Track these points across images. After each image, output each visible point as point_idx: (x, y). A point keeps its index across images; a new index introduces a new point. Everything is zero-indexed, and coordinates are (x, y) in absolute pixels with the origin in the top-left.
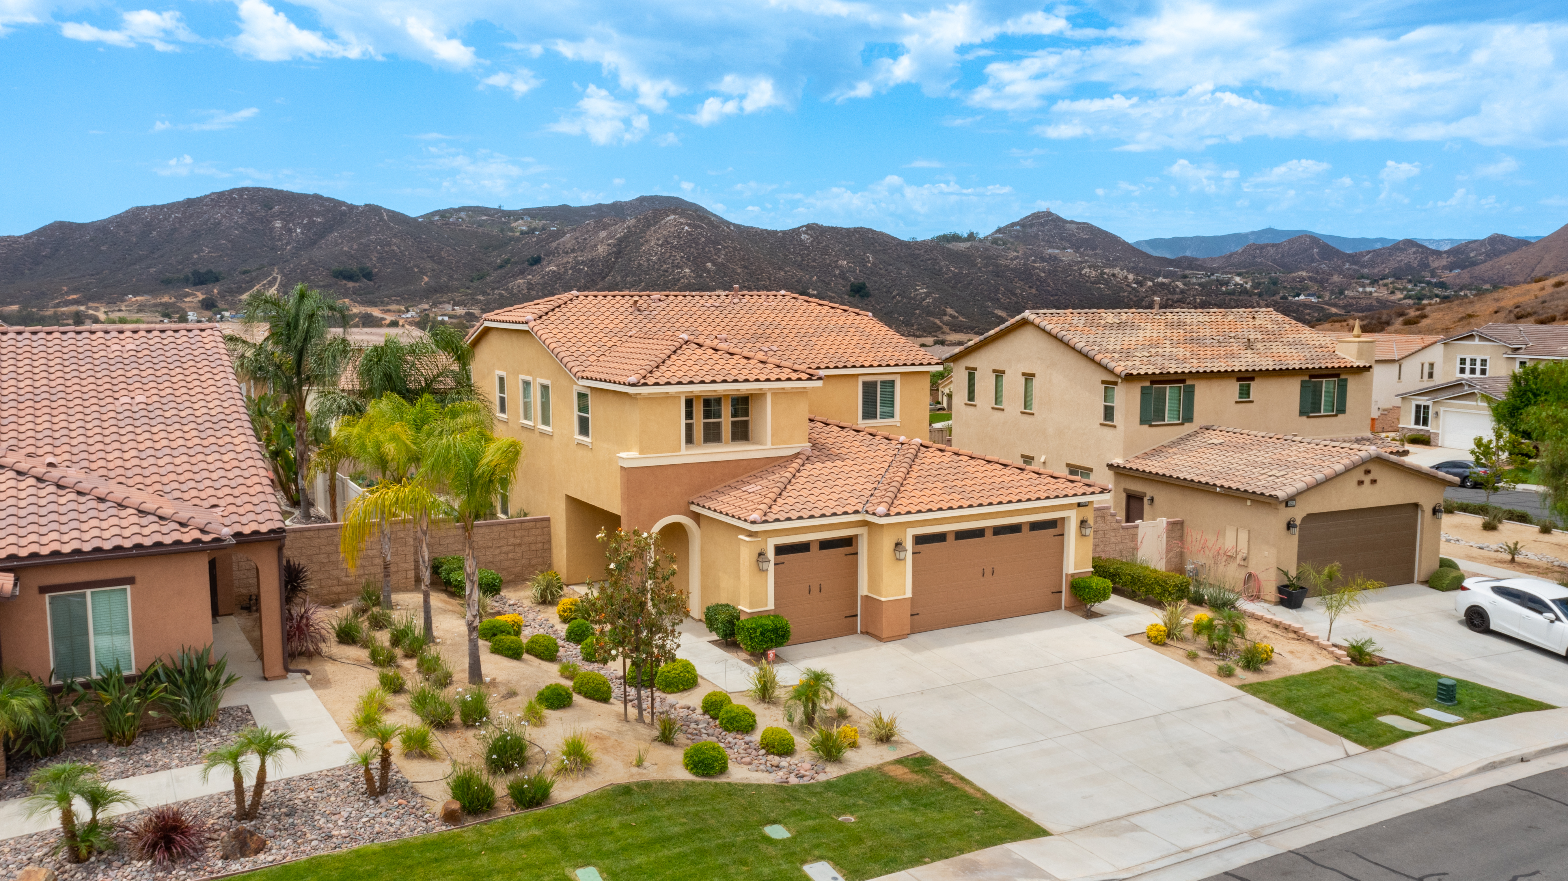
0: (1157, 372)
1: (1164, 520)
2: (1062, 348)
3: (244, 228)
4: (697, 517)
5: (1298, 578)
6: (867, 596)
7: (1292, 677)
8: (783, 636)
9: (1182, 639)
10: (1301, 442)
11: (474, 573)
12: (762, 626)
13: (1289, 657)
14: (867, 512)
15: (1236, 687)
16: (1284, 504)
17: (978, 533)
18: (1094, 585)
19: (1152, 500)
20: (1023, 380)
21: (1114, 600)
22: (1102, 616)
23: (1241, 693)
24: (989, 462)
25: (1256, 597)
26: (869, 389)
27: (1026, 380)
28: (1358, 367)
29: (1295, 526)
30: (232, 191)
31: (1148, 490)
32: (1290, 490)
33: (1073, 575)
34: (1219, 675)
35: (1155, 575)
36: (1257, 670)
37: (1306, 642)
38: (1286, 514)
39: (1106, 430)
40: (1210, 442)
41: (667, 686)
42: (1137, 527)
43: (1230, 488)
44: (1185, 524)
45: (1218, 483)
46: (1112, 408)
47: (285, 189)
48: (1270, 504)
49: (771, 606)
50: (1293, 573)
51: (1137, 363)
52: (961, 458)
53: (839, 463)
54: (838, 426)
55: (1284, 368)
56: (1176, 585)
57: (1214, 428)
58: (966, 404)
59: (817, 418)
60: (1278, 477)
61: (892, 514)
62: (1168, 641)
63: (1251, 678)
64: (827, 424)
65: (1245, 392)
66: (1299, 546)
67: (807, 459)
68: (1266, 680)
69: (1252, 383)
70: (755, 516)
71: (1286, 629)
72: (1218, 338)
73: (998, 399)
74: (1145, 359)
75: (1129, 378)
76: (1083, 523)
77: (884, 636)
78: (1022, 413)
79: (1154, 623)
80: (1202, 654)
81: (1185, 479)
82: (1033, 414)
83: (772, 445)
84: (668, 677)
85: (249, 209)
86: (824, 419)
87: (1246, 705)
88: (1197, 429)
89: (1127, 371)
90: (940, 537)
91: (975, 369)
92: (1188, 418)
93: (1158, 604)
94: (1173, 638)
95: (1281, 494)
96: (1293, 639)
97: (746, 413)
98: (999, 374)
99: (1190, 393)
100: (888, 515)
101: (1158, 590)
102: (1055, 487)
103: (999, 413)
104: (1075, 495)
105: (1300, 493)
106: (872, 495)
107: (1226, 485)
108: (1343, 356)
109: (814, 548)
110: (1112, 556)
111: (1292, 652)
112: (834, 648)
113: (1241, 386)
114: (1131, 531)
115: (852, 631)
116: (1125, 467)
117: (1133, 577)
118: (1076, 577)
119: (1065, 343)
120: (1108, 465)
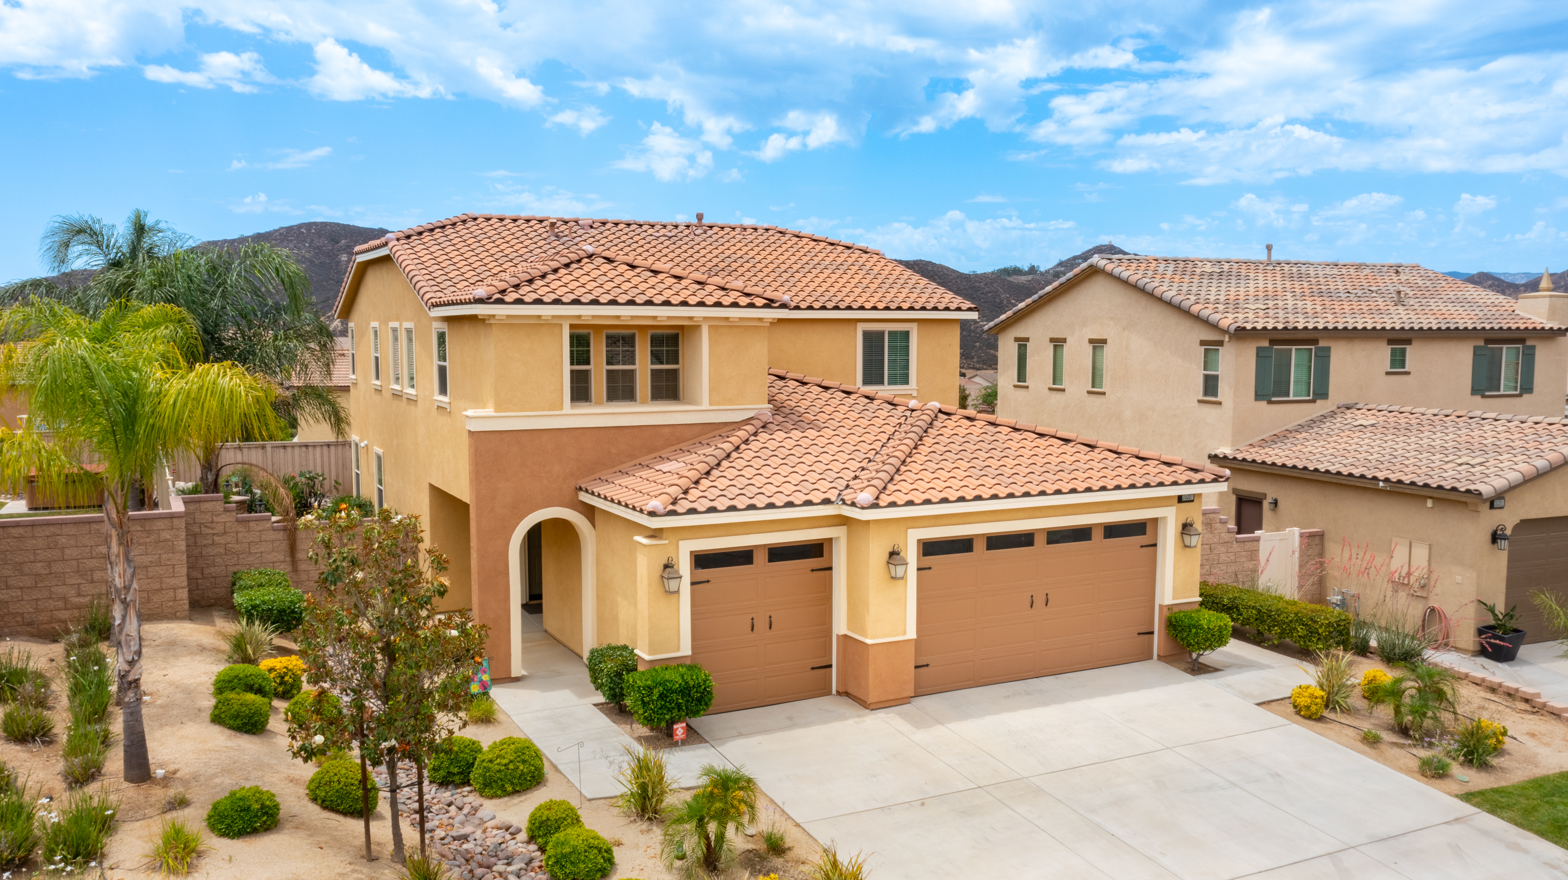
0: (1280, 326)
1: (1296, 531)
2: (1144, 301)
3: (311, 262)
4: (590, 512)
5: (1509, 615)
6: (845, 636)
7: (1546, 779)
8: (699, 700)
9: (1347, 711)
10: (1496, 420)
11: (127, 588)
12: (662, 683)
13: (1530, 743)
14: (844, 502)
15: (1457, 796)
16: (1488, 504)
17: (1025, 539)
18: (1204, 623)
19: (1275, 503)
20: (1090, 348)
21: (1235, 648)
22: (1216, 670)
23: (1468, 809)
24: (1042, 435)
25: (1445, 645)
26: (873, 341)
27: (1094, 348)
28: (1551, 329)
29: (1504, 538)
30: (300, 226)
31: (1269, 490)
32: (1500, 483)
33: (1170, 607)
34: (1423, 775)
35: (1295, 609)
36: (1484, 766)
37: (1549, 718)
38: (1490, 520)
39: (1207, 409)
40: (1356, 423)
41: (486, 785)
42: (1257, 540)
43: (1400, 482)
44: (1326, 537)
45: (1381, 475)
46: (1216, 377)
47: (351, 224)
48: (1465, 503)
49: (686, 649)
50: (1500, 608)
51: (1251, 316)
52: (999, 429)
53: (812, 433)
54: (820, 386)
55: (1453, 327)
56: (1329, 625)
57: (1358, 406)
58: (1015, 386)
59: (789, 375)
60: (1473, 466)
61: (882, 504)
62: (1326, 713)
63: (1478, 780)
64: (805, 384)
65: (1398, 361)
66: (1510, 568)
67: (763, 427)
68: (1503, 784)
69: (1409, 348)
70: (655, 504)
71: (1509, 695)
72: (1355, 291)
73: (1057, 377)
74: (1261, 313)
75: (1241, 334)
76: (1186, 528)
77: (871, 700)
78: (1089, 392)
79: (1304, 683)
80: (1387, 737)
81: (1327, 472)
82: (1104, 393)
83: (711, 404)
84: (488, 769)
85: (316, 243)
86: (800, 376)
87: (1486, 833)
88: (1334, 408)
89: (1237, 325)
90: (964, 545)
91: (1027, 340)
92: (1322, 393)
93: (1304, 653)
94: (1334, 709)
95: (1486, 489)
96: (1526, 711)
97: (674, 358)
98: (1058, 343)
99: (1324, 356)
100: (875, 506)
101: (1301, 631)
102: (1143, 471)
103: (1059, 394)
104: (1175, 483)
105: (1512, 488)
106: (856, 478)
107: (1393, 477)
108: (1529, 316)
109: (760, 558)
110: (1223, 581)
111: (1533, 735)
112: (790, 718)
113: (1393, 351)
114: (1249, 546)
115: (825, 691)
116: (1235, 459)
117: (1259, 611)
118: (1176, 610)
119: (1148, 293)
120: (1210, 457)
